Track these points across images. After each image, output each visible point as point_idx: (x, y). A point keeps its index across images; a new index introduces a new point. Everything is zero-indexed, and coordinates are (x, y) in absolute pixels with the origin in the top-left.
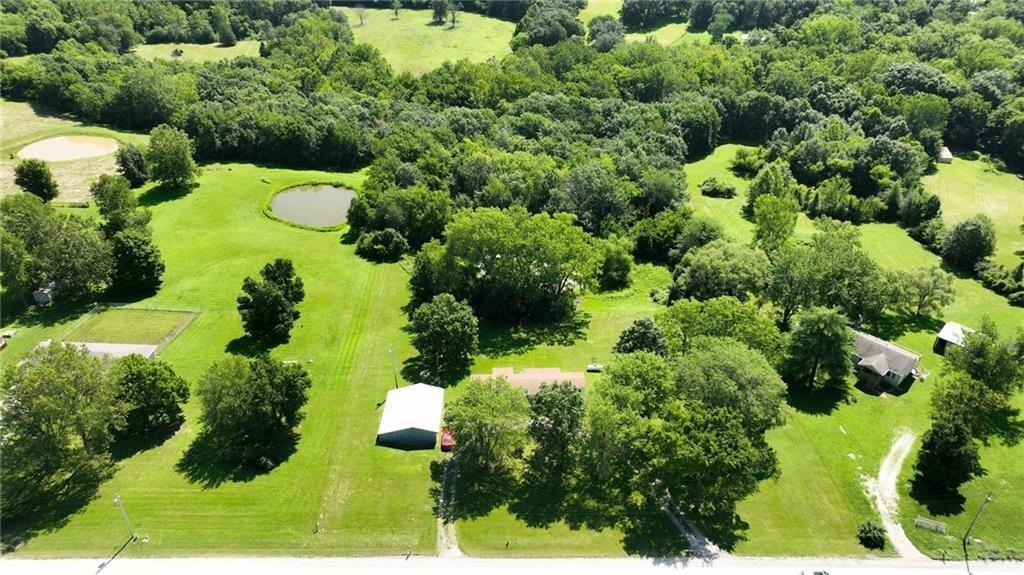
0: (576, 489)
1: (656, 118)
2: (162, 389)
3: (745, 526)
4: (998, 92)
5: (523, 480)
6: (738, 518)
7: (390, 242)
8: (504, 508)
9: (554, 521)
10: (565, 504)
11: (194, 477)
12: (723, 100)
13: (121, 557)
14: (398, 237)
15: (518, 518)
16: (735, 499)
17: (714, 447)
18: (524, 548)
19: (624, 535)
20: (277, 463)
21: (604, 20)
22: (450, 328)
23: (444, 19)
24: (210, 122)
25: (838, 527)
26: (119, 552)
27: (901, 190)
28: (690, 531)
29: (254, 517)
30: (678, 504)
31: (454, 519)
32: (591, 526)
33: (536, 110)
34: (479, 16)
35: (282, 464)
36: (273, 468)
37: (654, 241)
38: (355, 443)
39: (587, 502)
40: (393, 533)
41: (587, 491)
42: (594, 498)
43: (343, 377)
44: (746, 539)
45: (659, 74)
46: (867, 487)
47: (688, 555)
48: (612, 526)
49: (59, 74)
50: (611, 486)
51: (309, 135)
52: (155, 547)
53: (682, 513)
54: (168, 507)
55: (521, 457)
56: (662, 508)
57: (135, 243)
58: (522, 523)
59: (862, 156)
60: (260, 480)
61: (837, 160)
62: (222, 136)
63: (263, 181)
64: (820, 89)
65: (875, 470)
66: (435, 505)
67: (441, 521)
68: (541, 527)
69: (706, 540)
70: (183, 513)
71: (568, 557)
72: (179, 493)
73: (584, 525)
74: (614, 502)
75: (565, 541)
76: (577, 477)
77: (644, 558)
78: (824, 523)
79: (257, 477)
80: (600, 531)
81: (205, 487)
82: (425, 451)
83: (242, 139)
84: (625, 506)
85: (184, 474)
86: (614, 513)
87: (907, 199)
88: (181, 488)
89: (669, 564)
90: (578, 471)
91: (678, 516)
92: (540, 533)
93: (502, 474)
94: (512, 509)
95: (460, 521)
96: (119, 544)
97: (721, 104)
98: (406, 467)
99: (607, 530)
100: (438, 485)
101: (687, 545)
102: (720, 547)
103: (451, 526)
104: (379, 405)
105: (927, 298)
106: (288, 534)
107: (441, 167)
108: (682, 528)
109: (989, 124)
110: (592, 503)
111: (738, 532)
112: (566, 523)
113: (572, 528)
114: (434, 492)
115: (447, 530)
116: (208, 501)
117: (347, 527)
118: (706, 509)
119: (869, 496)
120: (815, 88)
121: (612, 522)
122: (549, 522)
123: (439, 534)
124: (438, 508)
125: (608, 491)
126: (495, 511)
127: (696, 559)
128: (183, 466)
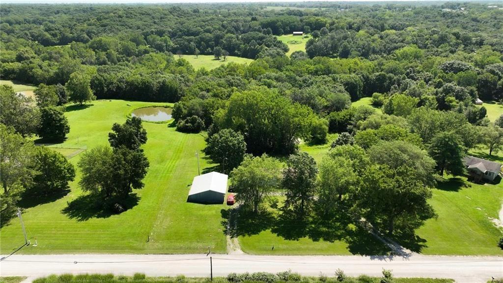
0: (312, 223)
1: (330, 80)
2: (58, 167)
3: (424, 241)
4: (500, 73)
5: (279, 218)
6: (418, 237)
7: (195, 122)
8: (269, 231)
9: (301, 237)
10: (308, 229)
11: (72, 216)
12: (363, 76)
13: (17, 254)
14: (199, 120)
15: (278, 235)
16: (414, 228)
17: (403, 183)
18: (284, 250)
19: (349, 245)
20: (125, 209)
21: (298, 52)
22: (231, 144)
23: (220, 58)
24: (102, 79)
25: (483, 242)
26: (16, 251)
27: (464, 107)
28: (390, 243)
29: (108, 234)
30: (379, 230)
31: (237, 236)
32: (325, 240)
33: (269, 78)
34: (237, 57)
35: (128, 210)
36: (122, 211)
37: (339, 122)
38: (174, 201)
39: (320, 229)
40: (198, 242)
41: (320, 224)
42: (324, 227)
43: (168, 175)
44: (427, 247)
45: (328, 67)
46: (494, 223)
47: (392, 254)
48: (340, 240)
49: (28, 65)
50: (334, 222)
51: (153, 84)
52: (41, 249)
53: (382, 234)
54: (53, 229)
55: (277, 208)
56: (369, 232)
57: (54, 113)
58: (281, 238)
59: (440, 94)
60: (113, 218)
61: (426, 96)
62: (108, 86)
63: (128, 105)
64: (411, 72)
65: (496, 215)
66: (225, 229)
67: (228, 237)
68: (294, 240)
69: (402, 247)
70: (63, 232)
71: (313, 255)
72: (61, 223)
73: (321, 240)
74: (338, 228)
75: (311, 247)
76: (313, 217)
77: (364, 256)
78: (474, 239)
79: (112, 216)
80: (333, 242)
81: (79, 220)
82: (217, 205)
83: (118, 87)
84: (345, 230)
85: (66, 214)
86: (339, 234)
87: (468, 111)
88: (63, 220)
89: (381, 259)
90: (313, 214)
91: (380, 235)
92: (293, 243)
93: (266, 215)
94: (274, 231)
95: (241, 237)
96: (16, 247)
97: (362, 77)
98: (206, 212)
99: (337, 242)
100: (226, 220)
101: (390, 249)
102: (411, 250)
103: (236, 240)
104: (189, 186)
105: (495, 145)
106: (130, 242)
107: (222, 95)
108: (384, 241)
109: (498, 86)
110: (325, 229)
111: (421, 243)
112: (309, 238)
113: (314, 240)
114: (224, 223)
115: (233, 241)
116: (79, 226)
117: (168, 239)
118: (396, 232)
119: (498, 227)
120: (408, 71)
121: (339, 238)
122: (299, 238)
123: (228, 243)
124: (226, 231)
125: (333, 224)
126: (263, 232)
127: (397, 257)
128: (66, 211)
